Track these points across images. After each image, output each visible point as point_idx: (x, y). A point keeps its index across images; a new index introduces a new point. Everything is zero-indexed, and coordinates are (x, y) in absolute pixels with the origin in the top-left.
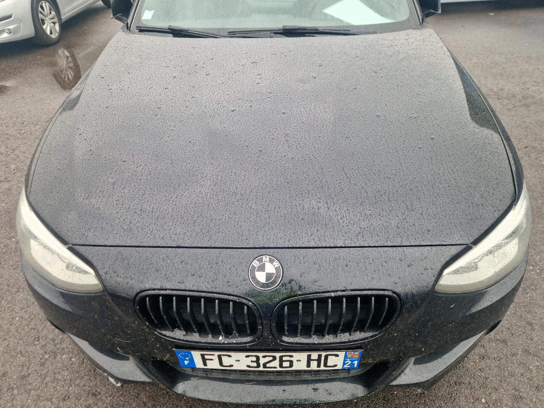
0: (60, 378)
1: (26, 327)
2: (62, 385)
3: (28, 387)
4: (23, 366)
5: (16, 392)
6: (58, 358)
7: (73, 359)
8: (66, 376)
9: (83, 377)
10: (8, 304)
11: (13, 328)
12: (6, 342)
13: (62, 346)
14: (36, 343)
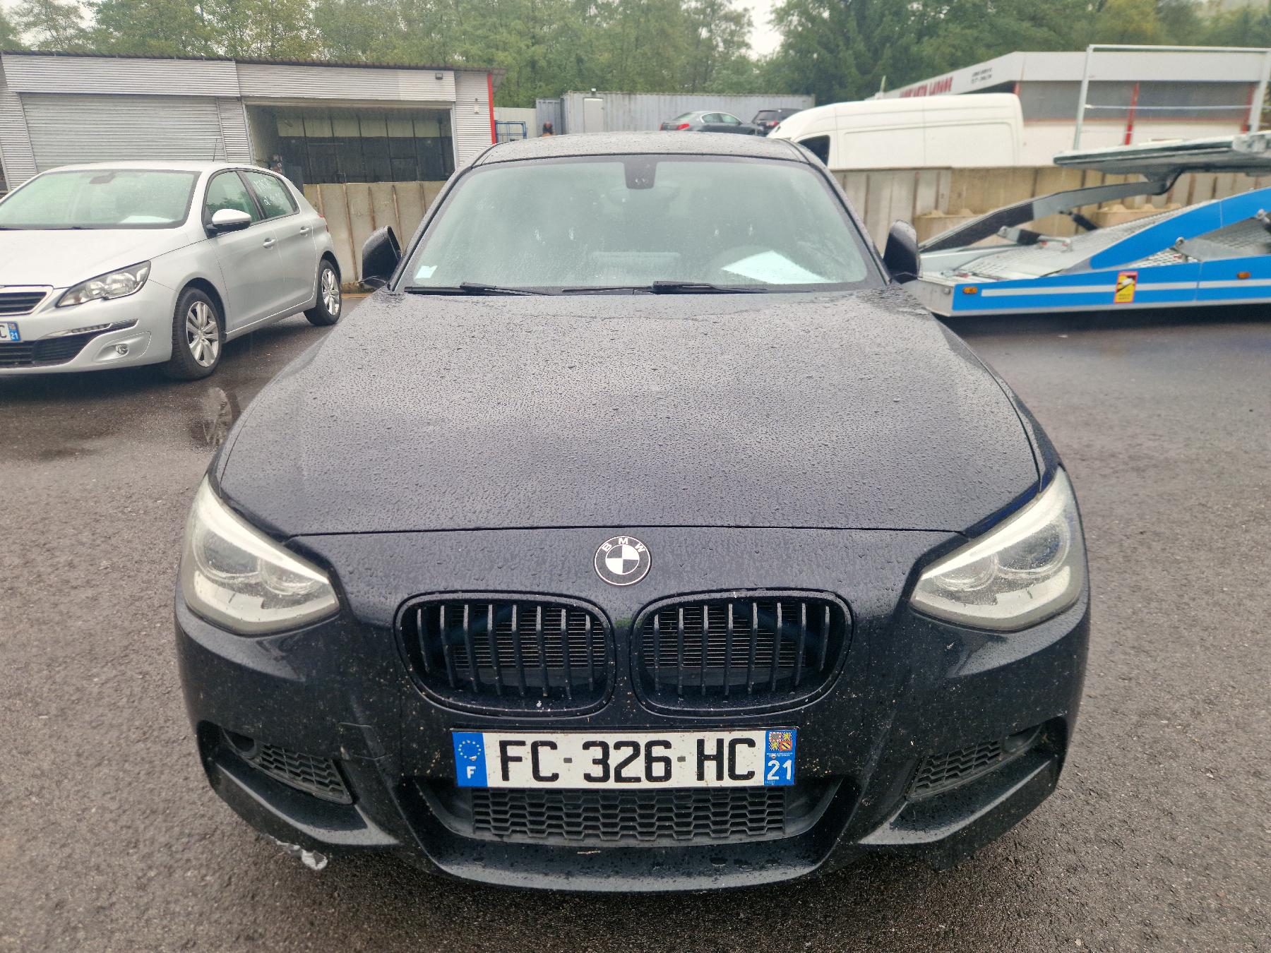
0: (177, 910)
1: (111, 824)
2: (182, 923)
3: (109, 927)
4: (99, 890)
5: (81, 935)
6: (177, 876)
7: (208, 878)
8: (192, 907)
9: (227, 909)
10: (76, 785)
11: (83, 827)
12: (67, 851)
13: (186, 856)
14: (131, 851)
